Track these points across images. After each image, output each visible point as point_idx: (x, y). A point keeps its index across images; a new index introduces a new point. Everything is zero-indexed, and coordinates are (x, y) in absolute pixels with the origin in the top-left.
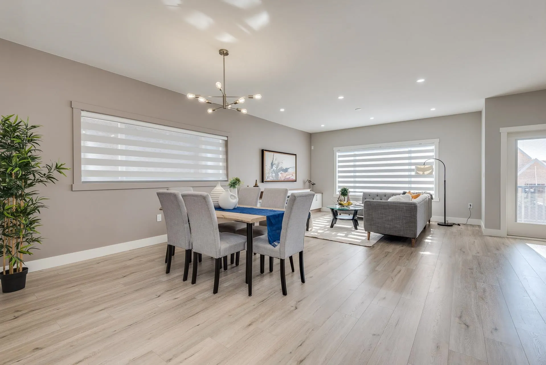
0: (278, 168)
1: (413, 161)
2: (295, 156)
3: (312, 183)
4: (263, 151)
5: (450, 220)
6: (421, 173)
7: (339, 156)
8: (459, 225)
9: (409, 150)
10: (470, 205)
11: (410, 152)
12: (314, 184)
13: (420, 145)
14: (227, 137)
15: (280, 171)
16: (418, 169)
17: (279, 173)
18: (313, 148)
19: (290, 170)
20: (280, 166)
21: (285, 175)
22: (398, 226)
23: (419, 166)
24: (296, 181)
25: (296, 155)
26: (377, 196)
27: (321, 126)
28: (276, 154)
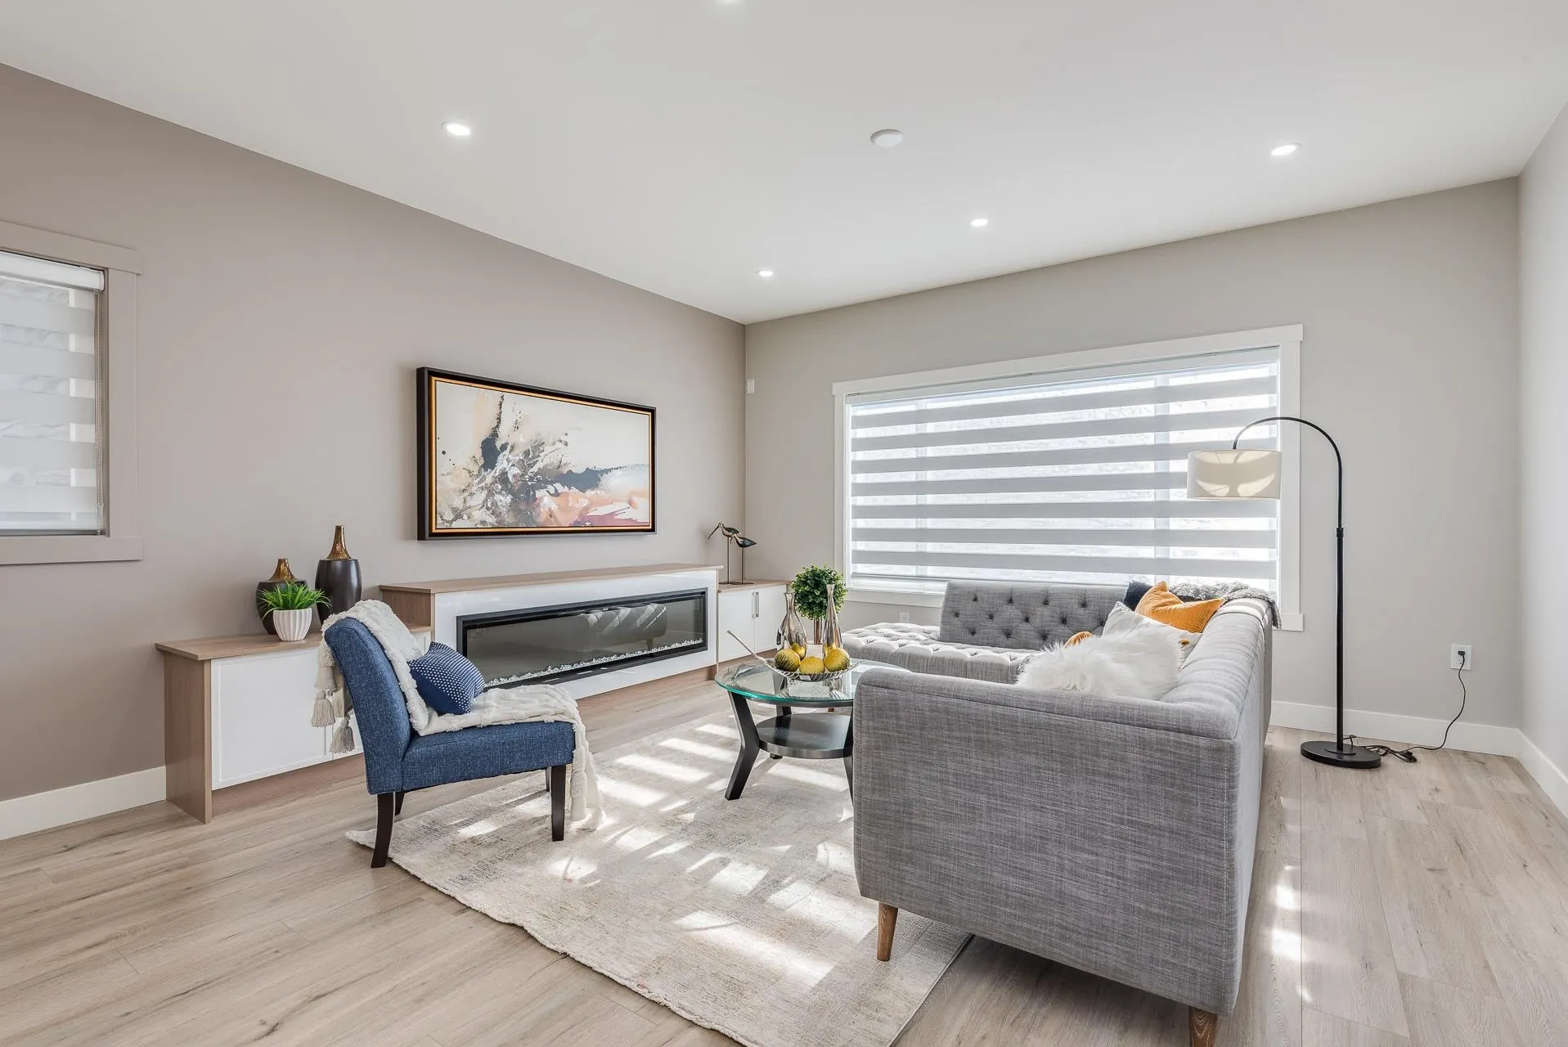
0: (535, 469)
1: (1176, 437)
2: (647, 417)
3: (740, 540)
4: (424, 379)
5: (1365, 726)
6: (1221, 490)
7: (860, 422)
8: (1409, 757)
9: (1159, 385)
10: (1462, 653)
11: (1163, 395)
12: (748, 543)
13: (1211, 358)
14: (104, 270)
15: (552, 483)
16: (1204, 471)
17: (539, 494)
18: (751, 386)
19: (612, 482)
20: (547, 461)
21: (585, 503)
22: (1085, 895)
23: (1211, 458)
24: (653, 530)
25: (652, 411)
26: (1011, 601)
27: (758, 272)
28: (510, 397)
